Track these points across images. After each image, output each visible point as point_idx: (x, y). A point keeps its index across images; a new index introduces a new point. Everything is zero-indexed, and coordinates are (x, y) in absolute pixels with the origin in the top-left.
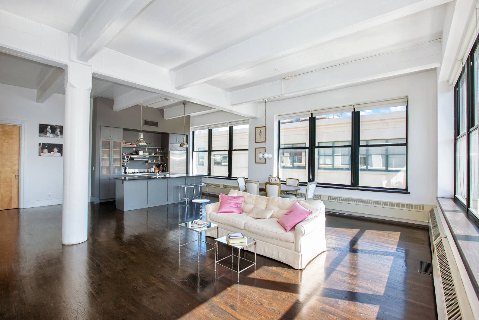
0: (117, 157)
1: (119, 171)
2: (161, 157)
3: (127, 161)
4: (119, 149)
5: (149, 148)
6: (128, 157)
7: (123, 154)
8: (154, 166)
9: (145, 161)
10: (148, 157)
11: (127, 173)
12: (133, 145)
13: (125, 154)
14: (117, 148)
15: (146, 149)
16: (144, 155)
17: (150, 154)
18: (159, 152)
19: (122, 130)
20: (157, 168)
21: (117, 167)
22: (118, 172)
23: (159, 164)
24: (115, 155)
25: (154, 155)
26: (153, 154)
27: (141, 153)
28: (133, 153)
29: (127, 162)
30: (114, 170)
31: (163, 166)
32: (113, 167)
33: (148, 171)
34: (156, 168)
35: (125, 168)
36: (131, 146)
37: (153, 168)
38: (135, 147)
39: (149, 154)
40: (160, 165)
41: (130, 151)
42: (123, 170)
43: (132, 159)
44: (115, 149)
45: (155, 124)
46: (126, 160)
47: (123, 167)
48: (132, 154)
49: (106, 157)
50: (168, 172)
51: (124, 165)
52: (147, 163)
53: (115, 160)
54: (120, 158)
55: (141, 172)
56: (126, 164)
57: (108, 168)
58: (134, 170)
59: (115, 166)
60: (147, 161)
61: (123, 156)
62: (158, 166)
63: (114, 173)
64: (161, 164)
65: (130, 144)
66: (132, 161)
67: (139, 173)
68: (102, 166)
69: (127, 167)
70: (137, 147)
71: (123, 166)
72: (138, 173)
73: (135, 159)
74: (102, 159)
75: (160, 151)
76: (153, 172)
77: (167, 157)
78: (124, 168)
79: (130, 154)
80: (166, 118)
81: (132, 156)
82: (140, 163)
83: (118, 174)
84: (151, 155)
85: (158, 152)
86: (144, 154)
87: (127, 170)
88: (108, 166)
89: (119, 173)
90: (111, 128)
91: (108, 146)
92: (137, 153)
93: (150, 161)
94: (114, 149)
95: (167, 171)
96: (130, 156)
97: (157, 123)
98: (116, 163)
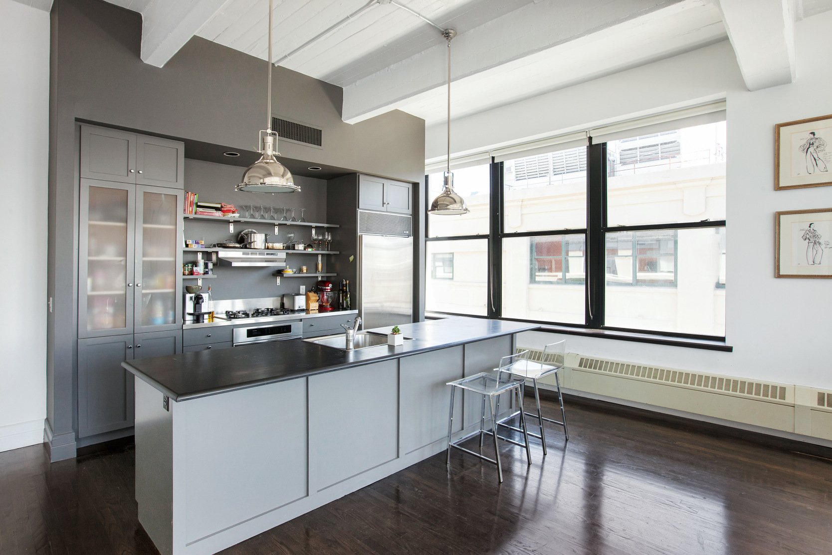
0: (160, 254)
1: (171, 313)
2: (327, 257)
3: (206, 273)
4: (171, 224)
5: (289, 223)
6: (207, 255)
7: (187, 246)
8: (303, 289)
9: (271, 271)
10: (283, 255)
11: (206, 316)
12: (229, 211)
13: (194, 247)
14: (163, 218)
15: (276, 229)
16: (268, 248)
17: (290, 247)
18: (320, 240)
19: (181, 147)
20: (313, 296)
21: (163, 296)
22: (165, 315)
23: (320, 279)
24: (153, 250)
25: (305, 249)
26: (300, 247)
27: (258, 239)
28: (230, 240)
29: (206, 276)
30: (150, 307)
31: (339, 288)
32: (145, 295)
33: (282, 305)
34: (311, 294)
35: (198, 300)
36: (218, 215)
37: (299, 294)
38: (235, 222)
39: (288, 248)
40: (324, 283)
41: (217, 235)
42: (190, 308)
43: (223, 264)
44: (151, 223)
45: (313, 136)
46: (200, 269)
47: (188, 296)
48: (223, 246)
49: (110, 254)
50: (355, 309)
51: (194, 287)
52: (278, 279)
53: (151, 269)
54: (172, 259)
55: (258, 313)
56: (200, 283)
57: (121, 304)
58: (233, 305)
59: (152, 294)
60: (279, 272)
61: (185, 252)
62: (317, 287)
63: (149, 320)
64: (325, 279)
65: (217, 209)
66: (223, 273)
67: (253, 315)
68: (90, 293)
69: (205, 296)
70: (243, 220)
71: (188, 290)
72: (247, 315)
73: (234, 264)
74: (92, 265)
75: (324, 235)
76: (303, 310)
77: (352, 258)
78: (191, 298)
79: (214, 246)
80: (352, 117)
81: (223, 254)
82: (255, 275)
83: (166, 322)
84: (294, 249)
85: (315, 240)
86: (270, 245)
87: (205, 307)
88: (122, 292)
89: (171, 319)
90: (132, 137)
91: (121, 212)
92: (242, 241)
93: (289, 272)
94: (145, 222)
95: (352, 306)
96: (217, 253)
97: (319, 132)
98: (156, 281)
